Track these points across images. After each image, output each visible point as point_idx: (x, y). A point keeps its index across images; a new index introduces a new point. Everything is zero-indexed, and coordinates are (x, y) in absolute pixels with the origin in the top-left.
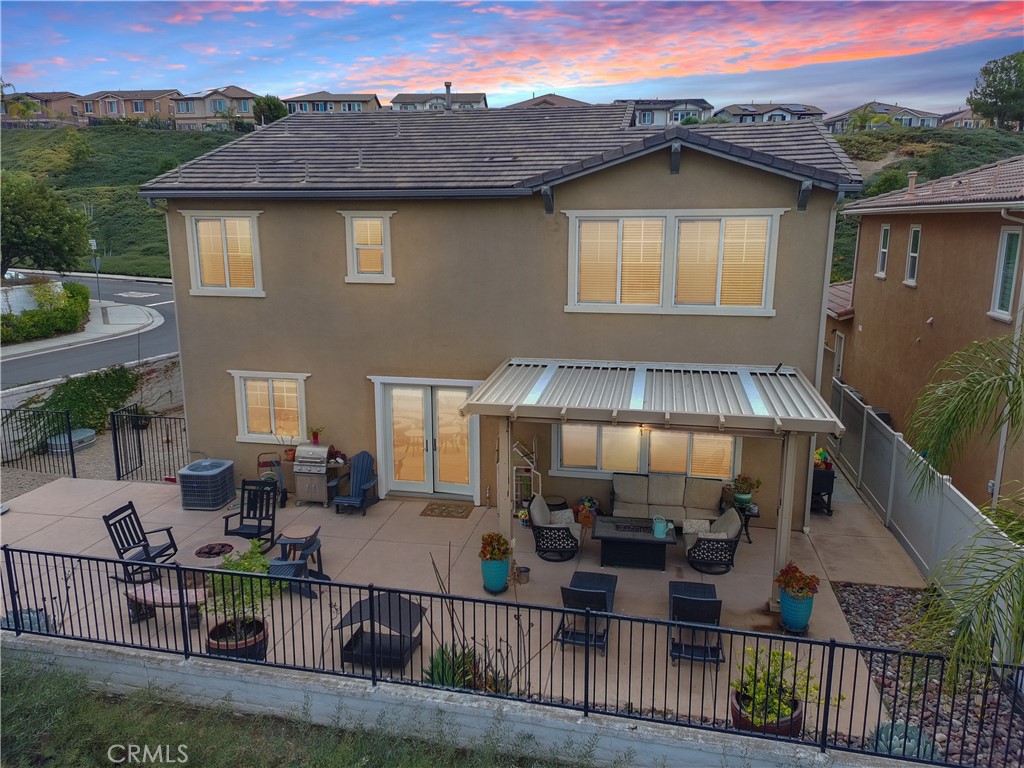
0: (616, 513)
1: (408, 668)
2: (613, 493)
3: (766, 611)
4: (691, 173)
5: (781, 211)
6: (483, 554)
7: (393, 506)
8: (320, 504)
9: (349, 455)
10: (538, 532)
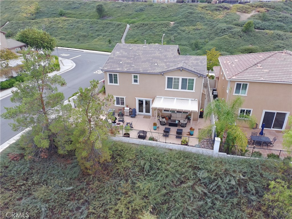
0: (171, 119)
1: (146, 138)
2: (171, 116)
3: (189, 132)
4: (183, 72)
5: (196, 78)
6: (154, 125)
7: (139, 116)
8: (128, 116)
9: (132, 109)
10: (160, 122)
